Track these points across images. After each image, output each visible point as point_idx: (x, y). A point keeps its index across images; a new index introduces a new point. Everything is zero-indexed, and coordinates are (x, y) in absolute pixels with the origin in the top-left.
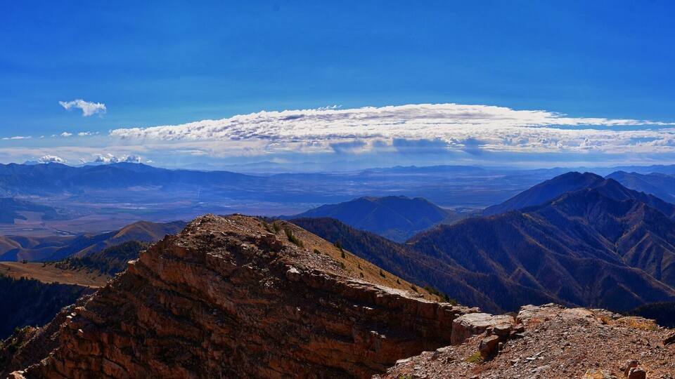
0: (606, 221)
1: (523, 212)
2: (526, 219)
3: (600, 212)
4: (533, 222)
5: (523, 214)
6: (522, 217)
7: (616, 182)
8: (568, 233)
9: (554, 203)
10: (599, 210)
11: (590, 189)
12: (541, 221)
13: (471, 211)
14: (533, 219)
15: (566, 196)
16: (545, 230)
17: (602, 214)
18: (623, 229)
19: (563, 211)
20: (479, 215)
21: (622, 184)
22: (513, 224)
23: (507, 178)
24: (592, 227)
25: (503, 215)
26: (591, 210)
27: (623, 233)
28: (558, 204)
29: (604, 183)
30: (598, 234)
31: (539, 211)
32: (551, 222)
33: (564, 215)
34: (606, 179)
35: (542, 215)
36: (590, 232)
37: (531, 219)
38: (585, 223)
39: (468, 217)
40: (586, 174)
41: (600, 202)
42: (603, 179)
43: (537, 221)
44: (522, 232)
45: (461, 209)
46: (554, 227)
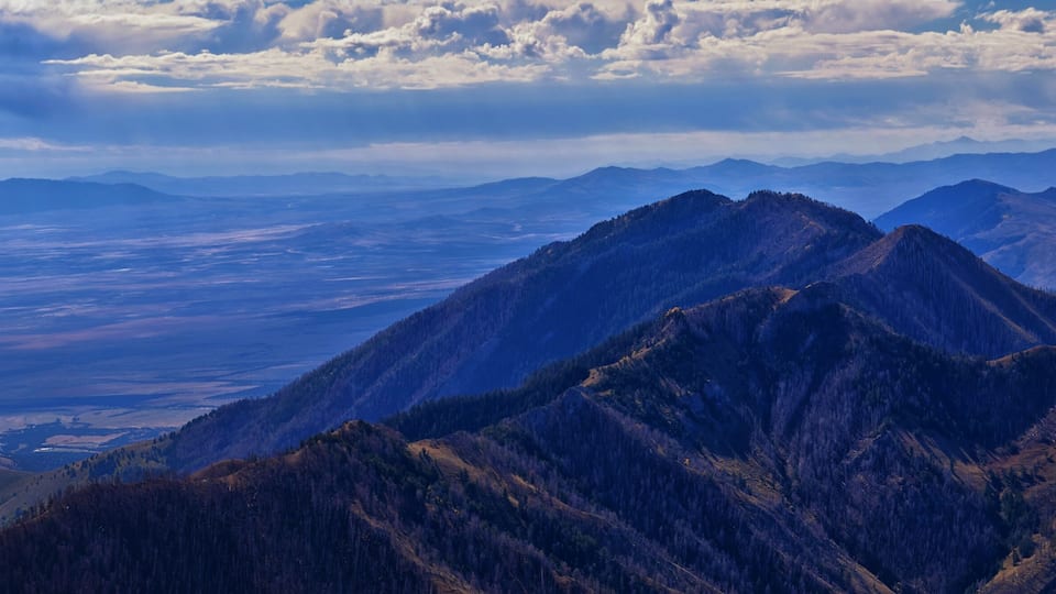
0: (895, 480)
1: (413, 438)
2: (430, 473)
3: (857, 426)
4: (472, 489)
5: (415, 448)
6: (407, 463)
7: (955, 248)
8: (690, 557)
9: (595, 377)
10: (845, 416)
11: (789, 294)
12: (526, 487)
13: (98, 441)
14: (475, 474)
15: (668, 335)
16: (549, 534)
17: (868, 442)
18: (1004, 530)
19: (653, 419)
20: (143, 464)
21: (986, 258)
22: (357, 510)
23: (311, 241)
24: (809, 519)
25: (294, 458)
26: (794, 423)
27: (1003, 553)
28: (622, 383)
29: (875, 258)
30: (844, 559)
31: (506, 424)
32: (586, 493)
33: (663, 447)
34: (887, 229)
35: (529, 447)
36: (796, 550)
37: (464, 476)
38: (764, 496)
39: (82, 482)
40: (762, 199)
41: (853, 370)
42: (870, 232)
43: (497, 487)
44: (409, 548)
45: (39, 434)
46: (607, 517)
